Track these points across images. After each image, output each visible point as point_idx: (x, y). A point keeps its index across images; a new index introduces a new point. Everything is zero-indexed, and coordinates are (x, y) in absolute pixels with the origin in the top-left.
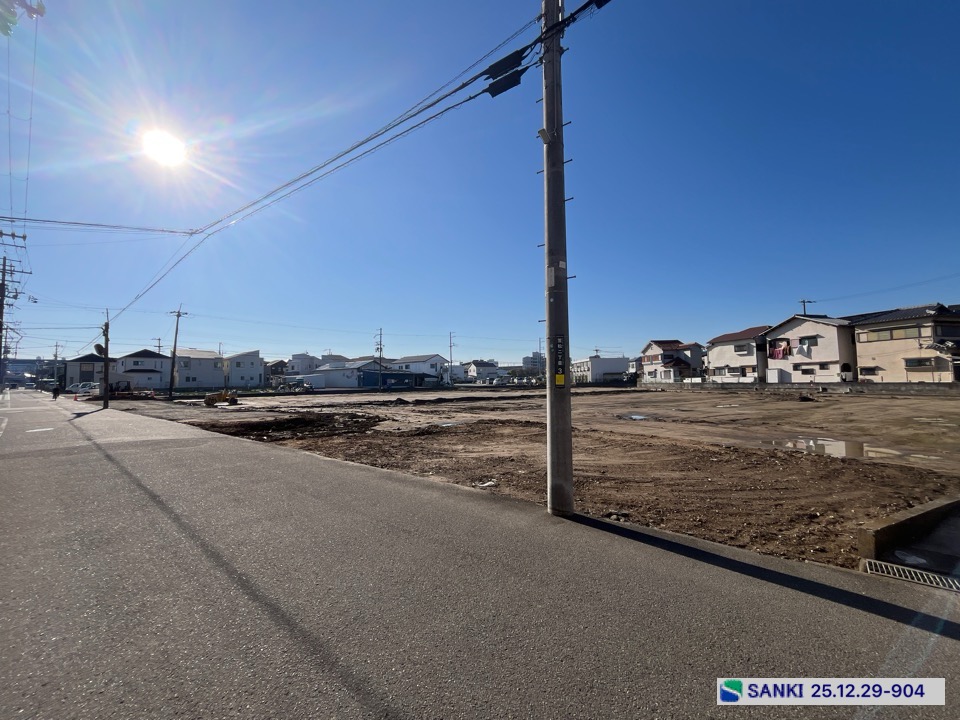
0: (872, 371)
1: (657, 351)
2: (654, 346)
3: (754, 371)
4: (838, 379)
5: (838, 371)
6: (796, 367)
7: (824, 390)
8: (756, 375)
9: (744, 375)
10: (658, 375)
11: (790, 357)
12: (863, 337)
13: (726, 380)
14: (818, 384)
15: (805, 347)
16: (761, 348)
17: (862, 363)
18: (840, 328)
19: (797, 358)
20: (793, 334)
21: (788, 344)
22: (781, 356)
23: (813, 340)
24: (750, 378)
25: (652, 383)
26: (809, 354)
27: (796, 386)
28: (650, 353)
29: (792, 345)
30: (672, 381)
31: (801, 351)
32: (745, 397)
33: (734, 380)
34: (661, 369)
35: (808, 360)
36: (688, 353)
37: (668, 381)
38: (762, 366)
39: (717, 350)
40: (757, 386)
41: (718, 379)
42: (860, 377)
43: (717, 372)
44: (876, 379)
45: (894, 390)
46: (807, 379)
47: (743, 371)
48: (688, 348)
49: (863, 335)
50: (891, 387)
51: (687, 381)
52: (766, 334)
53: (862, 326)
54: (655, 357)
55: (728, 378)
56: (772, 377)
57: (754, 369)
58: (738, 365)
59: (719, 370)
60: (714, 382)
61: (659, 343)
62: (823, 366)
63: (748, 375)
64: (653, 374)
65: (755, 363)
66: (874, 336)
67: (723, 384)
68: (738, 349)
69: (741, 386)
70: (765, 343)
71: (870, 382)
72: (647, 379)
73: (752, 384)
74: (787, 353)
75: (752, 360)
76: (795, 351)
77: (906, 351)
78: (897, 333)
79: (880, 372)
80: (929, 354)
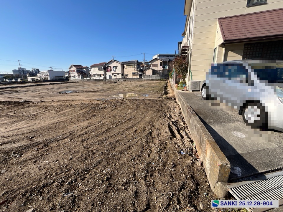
0: (127, 75)
1: (74, 68)
2: (73, 67)
3: (103, 76)
4: (121, 78)
5: (121, 75)
6: (113, 74)
7: (119, 80)
9: (101, 77)
10: (76, 77)
11: (111, 72)
12: (125, 67)
14: (117, 79)
15: (114, 69)
16: (104, 69)
17: (126, 73)
18: (121, 64)
19: (113, 72)
20: (112, 65)
21: (111, 68)
22: (109, 71)
23: (116, 67)
25: (74, 80)
26: (115, 71)
27: (113, 80)
28: (72, 69)
29: (112, 68)
30: (81, 79)
31: (113, 70)
32: (102, 83)
33: (98, 78)
34: (76, 75)
35: (115, 73)
36: (85, 70)
37: (79, 79)
38: (105, 74)
39: (93, 69)
42: (125, 77)
43: (94, 76)
44: (127, 77)
45: (131, 80)
46: (115, 77)
47: (100, 75)
48: (84, 68)
50: (130, 79)
51: (85, 79)
52: (106, 65)
53: (125, 64)
54: (74, 71)
55: (97, 78)
56: (108, 77)
58: (99, 74)
60: (93, 79)
61: (75, 66)
62: (118, 74)
63: (102, 77)
64: (74, 76)
66: (127, 67)
67: (96, 79)
68: (99, 69)
69: (100, 80)
70: (105, 67)
71: (126, 78)
72: (72, 78)
73: (103, 79)
74: (111, 70)
75: (102, 72)
76: (112, 70)
77: (132, 71)
78: (131, 66)
79: (128, 76)
80: (136, 72)
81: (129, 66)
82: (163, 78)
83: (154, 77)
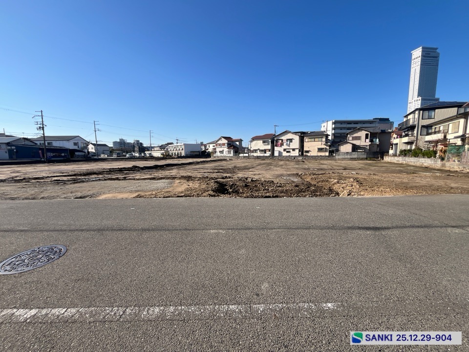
0: (308, 152)
1: (225, 141)
2: (223, 139)
3: (269, 151)
4: (298, 155)
5: (298, 152)
6: (285, 150)
7: (294, 158)
9: (265, 153)
10: (225, 153)
14: (292, 156)
15: (288, 143)
16: (272, 142)
17: (305, 149)
18: (300, 136)
19: (285, 147)
20: (284, 138)
21: (282, 141)
22: (279, 146)
23: (291, 140)
24: (268, 154)
25: (221, 156)
26: (289, 146)
27: (285, 157)
28: (220, 142)
29: (284, 142)
30: (232, 155)
33: (262, 155)
34: (226, 149)
35: (289, 148)
38: (273, 150)
39: (254, 142)
41: (255, 154)
42: (304, 154)
44: (309, 154)
45: (315, 158)
46: (288, 154)
47: (265, 151)
48: (237, 141)
49: (306, 139)
50: (313, 157)
51: (241, 155)
52: (274, 137)
53: (307, 136)
54: (224, 144)
55: (259, 154)
56: (276, 154)
58: (263, 149)
59: (255, 151)
60: (253, 156)
62: (294, 150)
64: (221, 152)
65: (270, 148)
66: (310, 140)
67: (257, 156)
68: (264, 142)
69: (265, 157)
70: (274, 140)
71: (307, 156)
72: (218, 154)
73: (269, 156)
74: (282, 145)
76: (285, 144)
77: (318, 146)
78: (316, 139)
79: (310, 152)
80: (324, 147)
81: (313, 139)
82: (371, 156)
83: (355, 155)
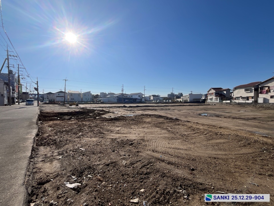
1: (213, 91)
6: (272, 97)
8: (253, 100)
9: (248, 100)
10: (213, 100)
13: (240, 102)
16: (256, 90)
19: (272, 94)
20: (272, 85)
21: (269, 88)
22: (265, 93)
24: (251, 101)
25: (211, 102)
27: (271, 104)
28: (210, 92)
29: (271, 88)
30: (218, 102)
32: (250, 108)
33: (244, 102)
34: (214, 97)
36: (225, 92)
38: (256, 97)
39: (237, 91)
40: (253, 104)
41: (237, 101)
43: (236, 99)
47: (248, 98)
48: (225, 90)
51: (224, 102)
52: (259, 85)
54: (212, 94)
55: (241, 101)
56: (260, 101)
57: (252, 97)
58: (246, 96)
59: (238, 98)
60: (235, 102)
61: (214, 89)
63: (250, 100)
64: (211, 99)
65: (253, 95)
68: (246, 90)
69: (247, 104)
70: (258, 88)
72: (209, 101)
73: (251, 103)
74: (268, 91)
76: (272, 91)
